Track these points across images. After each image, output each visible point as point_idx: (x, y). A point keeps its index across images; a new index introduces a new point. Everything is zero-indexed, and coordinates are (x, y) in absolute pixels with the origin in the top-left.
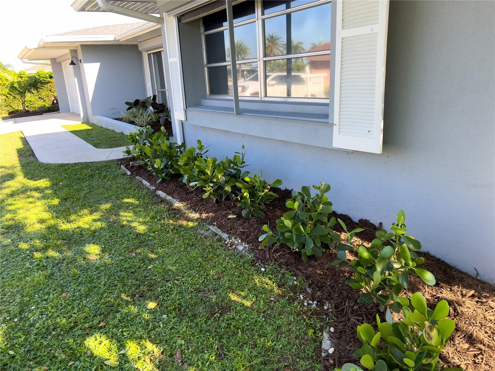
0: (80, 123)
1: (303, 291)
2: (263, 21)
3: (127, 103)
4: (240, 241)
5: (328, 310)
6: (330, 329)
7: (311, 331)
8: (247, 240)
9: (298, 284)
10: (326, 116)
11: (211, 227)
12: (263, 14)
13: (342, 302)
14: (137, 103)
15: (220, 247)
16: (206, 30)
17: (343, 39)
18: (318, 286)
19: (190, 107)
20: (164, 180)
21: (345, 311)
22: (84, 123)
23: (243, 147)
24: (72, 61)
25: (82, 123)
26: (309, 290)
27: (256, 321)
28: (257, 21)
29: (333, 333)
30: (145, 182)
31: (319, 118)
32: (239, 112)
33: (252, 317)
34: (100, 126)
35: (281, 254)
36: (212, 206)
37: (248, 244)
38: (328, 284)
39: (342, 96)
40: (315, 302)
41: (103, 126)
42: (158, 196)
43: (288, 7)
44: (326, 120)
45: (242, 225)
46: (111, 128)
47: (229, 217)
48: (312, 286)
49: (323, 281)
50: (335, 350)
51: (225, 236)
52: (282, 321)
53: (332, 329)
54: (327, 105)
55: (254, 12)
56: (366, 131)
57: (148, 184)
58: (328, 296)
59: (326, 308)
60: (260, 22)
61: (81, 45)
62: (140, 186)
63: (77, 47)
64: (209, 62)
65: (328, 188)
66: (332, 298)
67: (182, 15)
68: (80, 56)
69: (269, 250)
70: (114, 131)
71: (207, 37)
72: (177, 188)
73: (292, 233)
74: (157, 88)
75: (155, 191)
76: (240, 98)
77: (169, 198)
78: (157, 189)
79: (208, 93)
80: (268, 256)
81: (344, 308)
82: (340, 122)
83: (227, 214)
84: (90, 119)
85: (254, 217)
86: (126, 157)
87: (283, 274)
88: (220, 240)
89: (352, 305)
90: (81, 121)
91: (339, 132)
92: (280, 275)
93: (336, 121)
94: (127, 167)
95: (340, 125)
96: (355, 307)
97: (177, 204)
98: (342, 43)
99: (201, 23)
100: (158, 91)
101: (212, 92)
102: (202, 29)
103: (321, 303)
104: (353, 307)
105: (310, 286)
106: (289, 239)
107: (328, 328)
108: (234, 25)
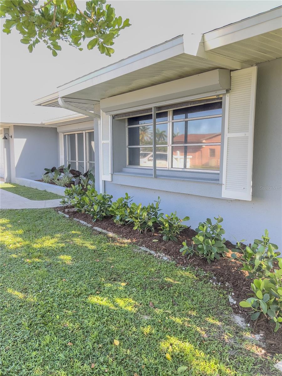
1: (211, 278)
2: (173, 123)
3: (46, 169)
4: (164, 254)
5: (228, 286)
6: (232, 293)
7: (221, 295)
8: (169, 254)
9: (208, 275)
10: (218, 180)
11: (141, 248)
12: (173, 119)
13: (236, 282)
14: (53, 170)
15: (152, 258)
16: (129, 125)
17: (228, 138)
18: (219, 275)
19: (115, 172)
20: (97, 220)
21: (238, 286)
22: (7, 183)
23: (158, 198)
24: (5, 136)
26: (215, 278)
27: (189, 290)
28: (168, 123)
29: (233, 295)
30: (82, 222)
31: (212, 180)
32: (156, 176)
33: (186, 288)
34: (23, 185)
35: (194, 260)
36: (139, 235)
37: (169, 256)
38: (226, 274)
39: (227, 168)
40: (220, 283)
41: (26, 186)
42: (96, 230)
44: (218, 182)
45: (164, 245)
46: (35, 187)
47: (153, 241)
48: (216, 276)
49: (222, 272)
50: (237, 303)
51: (152, 252)
52: (204, 290)
53: (233, 294)
54: (218, 174)
55: (167, 117)
56: (243, 188)
57: (85, 223)
58: (227, 279)
59: (226, 285)
60: (171, 123)
61: (14, 125)
62: (79, 224)
63: (9, 126)
64: (130, 144)
65: (221, 220)
66: (230, 280)
67: (116, 115)
68: (12, 132)
69: (185, 258)
70: (37, 189)
72: (110, 225)
73: (203, 245)
75: (93, 227)
76: (157, 168)
77: (104, 231)
78: (94, 226)
79: (128, 164)
80: (185, 262)
81: (237, 285)
82: (226, 183)
83: (151, 240)
84: (12, 180)
85: (171, 240)
87: (197, 271)
88: (150, 254)
89: (242, 282)
90: (4, 181)
91: (226, 188)
93: (224, 182)
94: (64, 212)
95: (226, 185)
96: (244, 283)
97: (111, 234)
98: (228, 140)
101: (131, 163)
103: (223, 282)
104: (243, 283)
105: (215, 275)
106: (201, 249)
107: (231, 293)
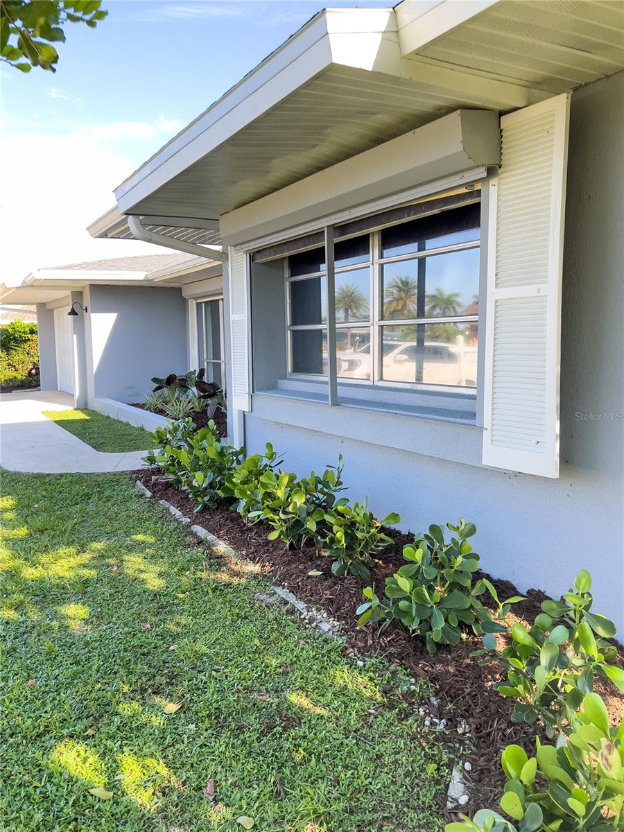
0: (71, 408)
1: (424, 702)
2: (382, 266)
3: (155, 380)
4: (325, 615)
5: (464, 734)
6: (463, 764)
7: (431, 767)
8: (338, 614)
9: (418, 690)
10: (473, 415)
11: (279, 590)
12: (381, 257)
13: (487, 723)
14: (171, 380)
15: (290, 623)
16: (292, 275)
17: (496, 301)
18: (449, 693)
19: (259, 390)
20: (206, 508)
21: (491, 738)
22: (79, 409)
23: (340, 458)
24: (73, 309)
25: (76, 409)
26: (434, 701)
27: (342, 743)
28: (371, 267)
29: (468, 772)
30: (174, 511)
31: (461, 417)
32: (337, 402)
33: (335, 736)
34: (106, 414)
35: (393, 639)
36: (283, 555)
37: (338, 621)
38: (468, 691)
40: (443, 721)
41: (111, 416)
42: (194, 535)
43: (421, 248)
44: (472, 422)
45: (330, 587)
46: (124, 420)
47: (310, 573)
48: (441, 694)
49: (458, 686)
50: (469, 800)
51: (301, 605)
52: (387, 746)
53: (468, 766)
54: (473, 397)
55: (369, 253)
56: (534, 442)
57: (179, 514)
58: (465, 710)
59: (460, 731)
60: (377, 267)
61: (90, 285)
62: (165, 516)
63: (83, 287)
64: (294, 323)
65: (472, 531)
66: (472, 715)
67: (257, 252)
68: (87, 301)
69: (373, 632)
70: (128, 424)
71: (294, 284)
72: (227, 523)
73: (411, 602)
74: (207, 359)
75: (190, 526)
76: (339, 380)
77: (211, 537)
78: (193, 522)
79: (290, 371)
80: (370, 642)
81: (490, 733)
82: (493, 425)
83: (304, 571)
84: (89, 402)
85: (352, 575)
86: (146, 467)
87: (394, 673)
88: (291, 612)
89: (503, 726)
90: (72, 406)
91: (492, 441)
92: (388, 674)
93: (487, 423)
94: (146, 483)
95: (492, 430)
96: (509, 731)
97: (222, 547)
98: (496, 307)
99: (286, 264)
100: (208, 362)
101: (296, 369)
102: (287, 273)
103: (452, 722)
104: (505, 730)
105: (437, 694)
106: (406, 612)
107: (461, 763)
108: (336, 271)
